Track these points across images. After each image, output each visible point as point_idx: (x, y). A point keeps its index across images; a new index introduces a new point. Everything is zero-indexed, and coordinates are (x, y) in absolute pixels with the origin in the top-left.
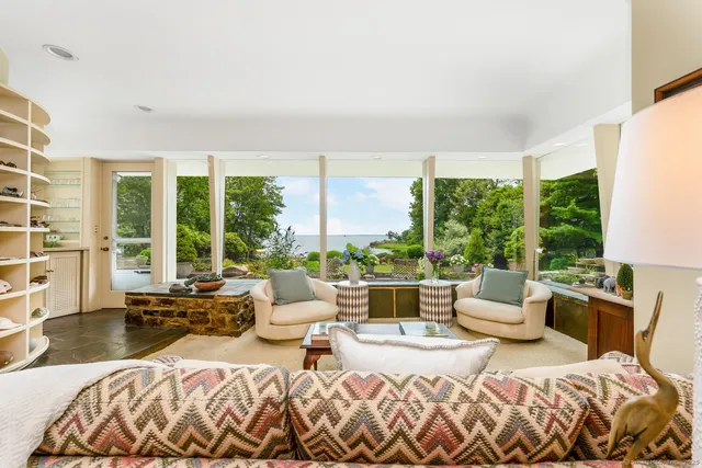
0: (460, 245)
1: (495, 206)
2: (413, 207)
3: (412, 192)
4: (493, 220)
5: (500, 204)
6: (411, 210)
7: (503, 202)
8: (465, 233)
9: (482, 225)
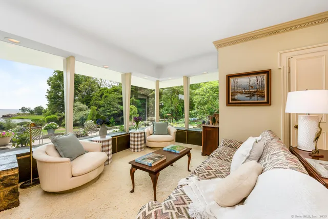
0: (85, 115)
1: (101, 96)
2: (50, 92)
3: (49, 83)
4: (101, 102)
5: (104, 96)
6: (48, 94)
7: (105, 94)
8: (86, 109)
9: (96, 105)
